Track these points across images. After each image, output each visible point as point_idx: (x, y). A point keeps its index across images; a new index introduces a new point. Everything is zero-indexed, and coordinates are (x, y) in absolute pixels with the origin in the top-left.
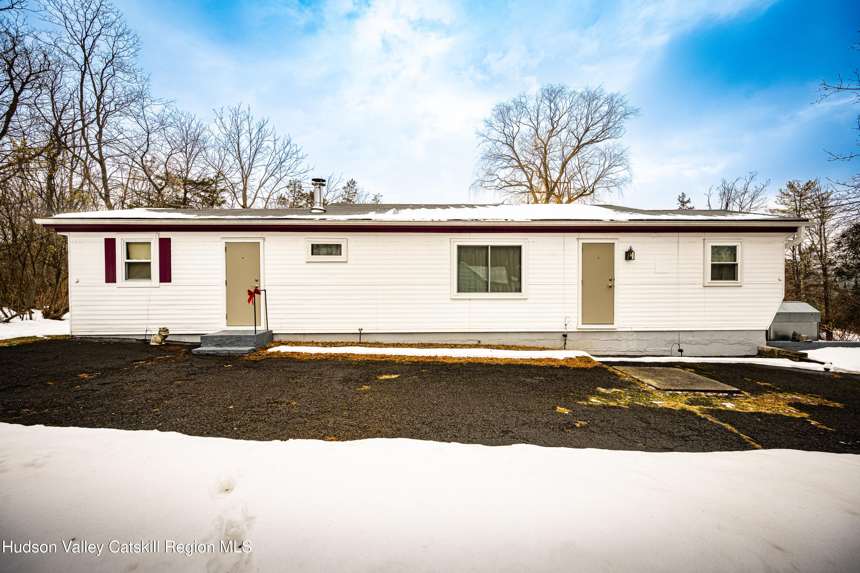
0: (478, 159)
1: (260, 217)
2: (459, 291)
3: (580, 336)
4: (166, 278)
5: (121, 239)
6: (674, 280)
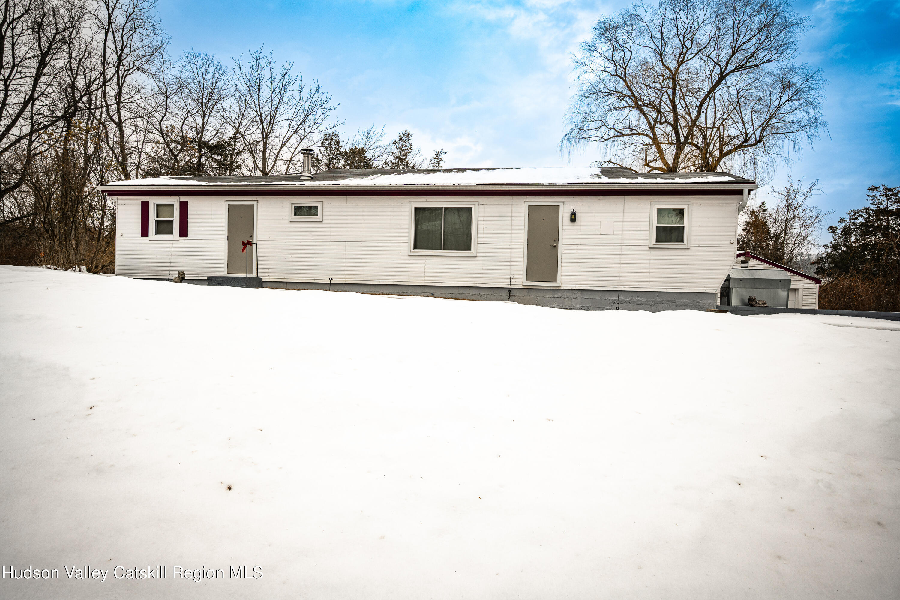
0: (577, 97)
1: (254, 183)
2: (416, 248)
3: (525, 293)
4: (184, 233)
5: (153, 201)
6: (619, 241)
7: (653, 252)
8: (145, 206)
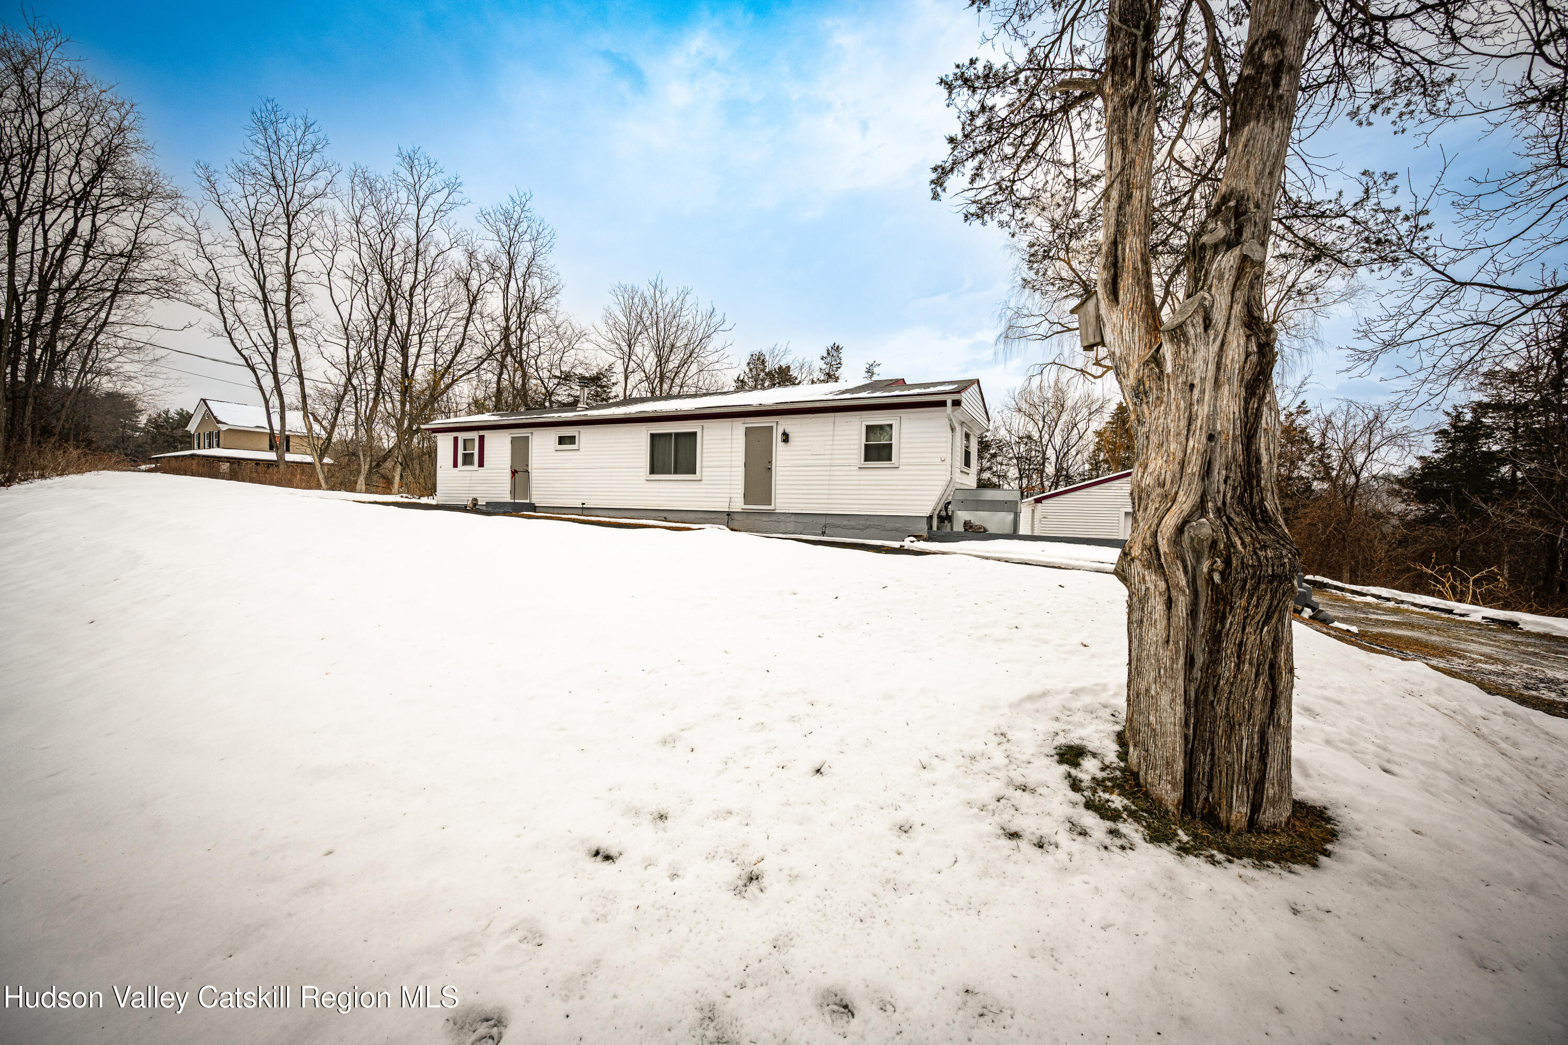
2: (651, 472)
3: (742, 518)
4: (481, 464)
5: (462, 436)
6: (829, 462)
7: (863, 472)
8: (456, 439)
